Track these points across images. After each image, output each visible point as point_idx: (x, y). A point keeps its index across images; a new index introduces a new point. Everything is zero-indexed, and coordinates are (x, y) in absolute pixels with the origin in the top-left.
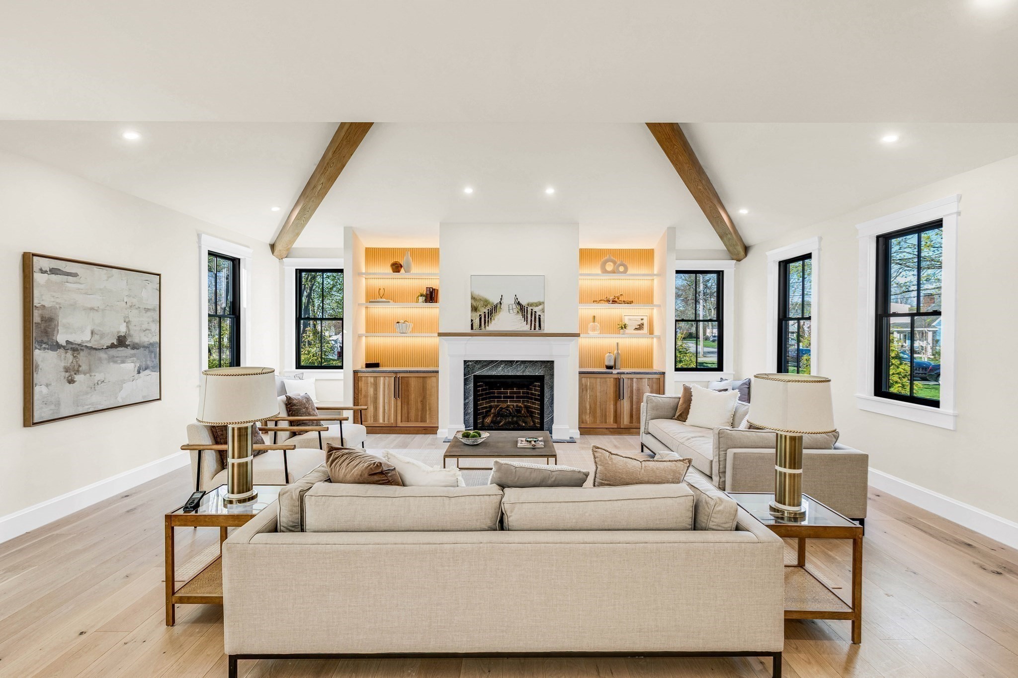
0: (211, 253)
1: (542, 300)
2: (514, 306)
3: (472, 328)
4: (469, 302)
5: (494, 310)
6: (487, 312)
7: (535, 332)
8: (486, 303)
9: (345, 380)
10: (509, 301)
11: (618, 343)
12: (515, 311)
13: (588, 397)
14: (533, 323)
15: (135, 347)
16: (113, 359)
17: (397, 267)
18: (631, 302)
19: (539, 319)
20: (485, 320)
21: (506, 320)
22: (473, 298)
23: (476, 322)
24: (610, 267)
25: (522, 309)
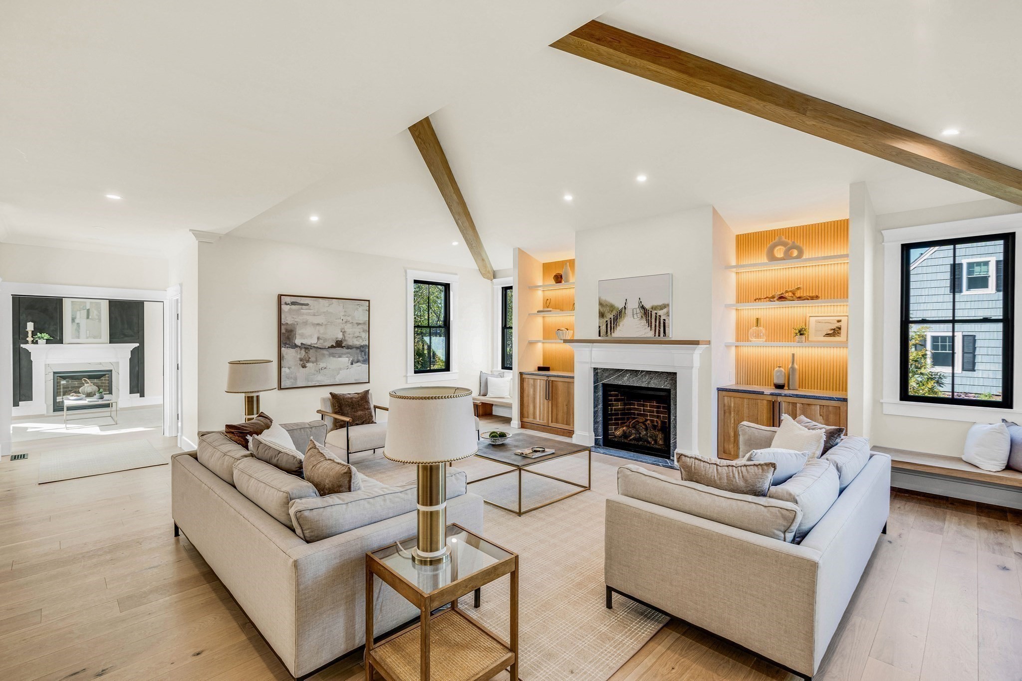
0: (416, 282)
1: (666, 303)
2: (638, 311)
3: (600, 336)
4: (596, 309)
5: (619, 315)
6: (612, 318)
7: (659, 339)
8: (612, 307)
9: (513, 379)
10: (633, 305)
11: (793, 355)
12: (639, 316)
13: (732, 421)
14: (657, 328)
15: (349, 347)
16: (333, 355)
17: (558, 279)
18: (817, 297)
19: (664, 323)
20: (611, 327)
21: (632, 326)
22: (601, 304)
23: (603, 328)
24: (779, 252)
25: (646, 313)
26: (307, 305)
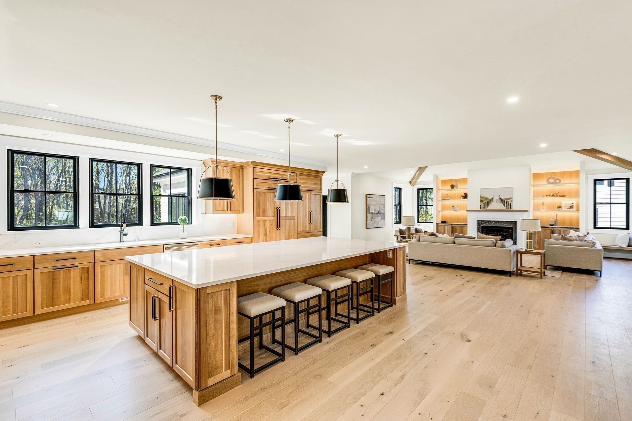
0: (395, 188)
1: (511, 197)
2: (499, 200)
3: (481, 209)
4: (479, 199)
5: (490, 201)
6: (487, 202)
7: (508, 210)
8: (486, 199)
9: (434, 226)
10: (496, 198)
11: (557, 215)
12: (499, 202)
13: (536, 237)
14: (507, 206)
15: (381, 213)
16: (377, 216)
17: (453, 187)
18: (565, 196)
19: (510, 205)
20: (486, 205)
21: (496, 205)
22: (481, 197)
23: (483, 206)
24: (552, 181)
25: (502, 201)
26: (372, 198)
